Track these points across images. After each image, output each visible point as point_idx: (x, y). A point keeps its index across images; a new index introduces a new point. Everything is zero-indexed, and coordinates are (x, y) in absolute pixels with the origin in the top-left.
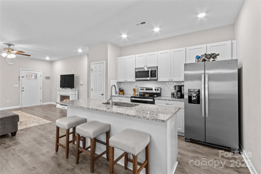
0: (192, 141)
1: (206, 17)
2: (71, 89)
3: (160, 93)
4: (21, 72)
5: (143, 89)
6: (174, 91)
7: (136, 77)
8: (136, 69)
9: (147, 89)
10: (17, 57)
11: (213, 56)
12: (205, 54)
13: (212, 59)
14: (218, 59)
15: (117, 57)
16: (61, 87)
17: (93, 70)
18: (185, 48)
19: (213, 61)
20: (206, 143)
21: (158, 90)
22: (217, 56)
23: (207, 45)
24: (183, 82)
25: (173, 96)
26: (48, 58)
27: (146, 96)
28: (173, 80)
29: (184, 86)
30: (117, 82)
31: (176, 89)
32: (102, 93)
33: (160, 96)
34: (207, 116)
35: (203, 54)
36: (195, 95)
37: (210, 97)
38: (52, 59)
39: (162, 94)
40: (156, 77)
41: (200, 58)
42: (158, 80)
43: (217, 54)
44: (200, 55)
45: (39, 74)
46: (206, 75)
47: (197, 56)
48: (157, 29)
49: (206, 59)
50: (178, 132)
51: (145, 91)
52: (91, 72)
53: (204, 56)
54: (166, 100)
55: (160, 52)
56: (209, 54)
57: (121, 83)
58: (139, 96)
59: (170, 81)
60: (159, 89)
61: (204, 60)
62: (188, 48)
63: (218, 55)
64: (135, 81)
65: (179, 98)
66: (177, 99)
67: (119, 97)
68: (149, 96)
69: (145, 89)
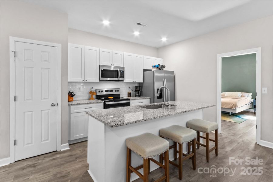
7: (102, 76)
8: (101, 66)
17: (19, 54)
21: (118, 91)
27: (110, 98)
30: (68, 82)
40: (123, 78)
42: (124, 81)
59: (134, 82)
64: (98, 81)
69: (104, 91)
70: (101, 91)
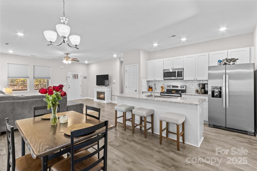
0: (215, 127)
1: (226, 30)
2: (106, 87)
3: (185, 90)
4: (68, 73)
5: (170, 87)
6: (198, 88)
7: (164, 77)
8: (164, 70)
9: (173, 87)
10: (72, 63)
11: (233, 60)
12: (226, 59)
13: (232, 63)
14: (237, 62)
15: (147, 60)
16: (97, 85)
17: (127, 71)
18: (208, 53)
19: (233, 64)
20: (227, 128)
21: (183, 87)
22: (237, 61)
23: (228, 50)
24: (207, 81)
25: (197, 93)
26: (86, 62)
27: (173, 92)
28: (197, 80)
29: (207, 84)
30: (147, 81)
31: (200, 86)
32: (135, 90)
33: (185, 92)
34: (227, 107)
35: (225, 59)
36: (217, 91)
37: (230, 94)
38: (90, 62)
39: (187, 91)
40: (182, 77)
41: (221, 62)
42: (184, 79)
43: (236, 59)
44: (222, 60)
45: (80, 74)
46: (227, 75)
47: (219, 61)
48: (184, 39)
49: (227, 62)
50: (204, 121)
51: (171, 88)
52: (126, 73)
53: (225, 60)
54: (192, 95)
55: (185, 56)
56: (229, 59)
57: (150, 82)
58: (166, 92)
59: (195, 80)
60: (185, 87)
61: (225, 64)
62: (211, 53)
63: (238, 59)
64: (163, 80)
65: (202, 94)
66: (201, 95)
67: (148, 92)
68: (175, 92)
69: (171, 87)
70: (169, 86)
